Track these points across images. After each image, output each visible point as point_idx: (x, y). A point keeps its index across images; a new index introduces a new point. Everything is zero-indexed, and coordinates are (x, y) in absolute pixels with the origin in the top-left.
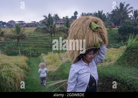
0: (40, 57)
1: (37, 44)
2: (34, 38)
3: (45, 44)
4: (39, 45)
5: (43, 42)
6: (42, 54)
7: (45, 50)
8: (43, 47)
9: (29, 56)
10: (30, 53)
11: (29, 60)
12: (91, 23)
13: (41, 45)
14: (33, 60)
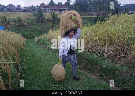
0: (34, 38)
1: (33, 29)
2: (31, 24)
3: (40, 29)
4: (35, 30)
5: (37, 27)
6: (36, 37)
7: (38, 34)
8: (37, 31)
9: (27, 38)
10: (28, 36)
11: (27, 40)
12: (71, 16)
13: (36, 30)
14: (30, 40)
